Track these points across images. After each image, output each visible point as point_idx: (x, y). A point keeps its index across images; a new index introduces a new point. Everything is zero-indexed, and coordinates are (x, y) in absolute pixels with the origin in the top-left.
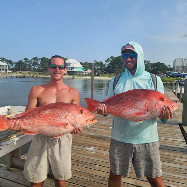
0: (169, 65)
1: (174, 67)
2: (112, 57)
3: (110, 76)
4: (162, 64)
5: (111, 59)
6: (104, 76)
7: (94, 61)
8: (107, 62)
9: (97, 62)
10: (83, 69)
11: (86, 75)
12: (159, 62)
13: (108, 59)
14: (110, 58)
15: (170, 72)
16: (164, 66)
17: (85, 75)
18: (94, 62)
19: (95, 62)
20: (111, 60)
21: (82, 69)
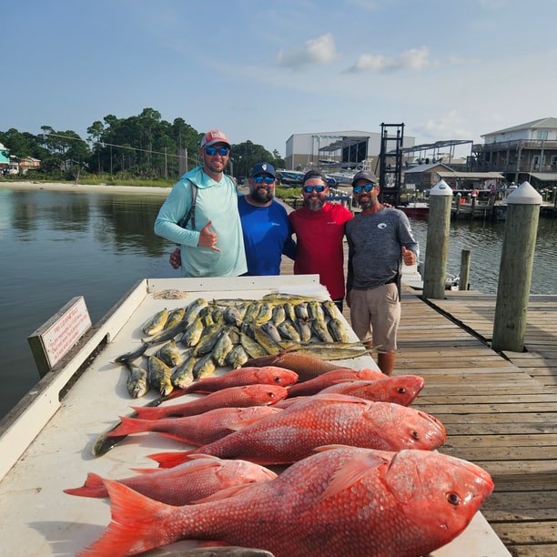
0: (275, 152)
1: (289, 158)
2: (109, 119)
3: (110, 180)
4: (259, 148)
5: (107, 126)
6: (89, 180)
7: (44, 128)
8: (95, 135)
9: (53, 132)
10: (8, 156)
11: (20, 177)
12: (249, 143)
13: (97, 125)
14: (103, 122)
15: (285, 171)
16: (263, 154)
17: (18, 175)
18: (42, 132)
19: (48, 132)
20: (108, 129)
21: (4, 153)
